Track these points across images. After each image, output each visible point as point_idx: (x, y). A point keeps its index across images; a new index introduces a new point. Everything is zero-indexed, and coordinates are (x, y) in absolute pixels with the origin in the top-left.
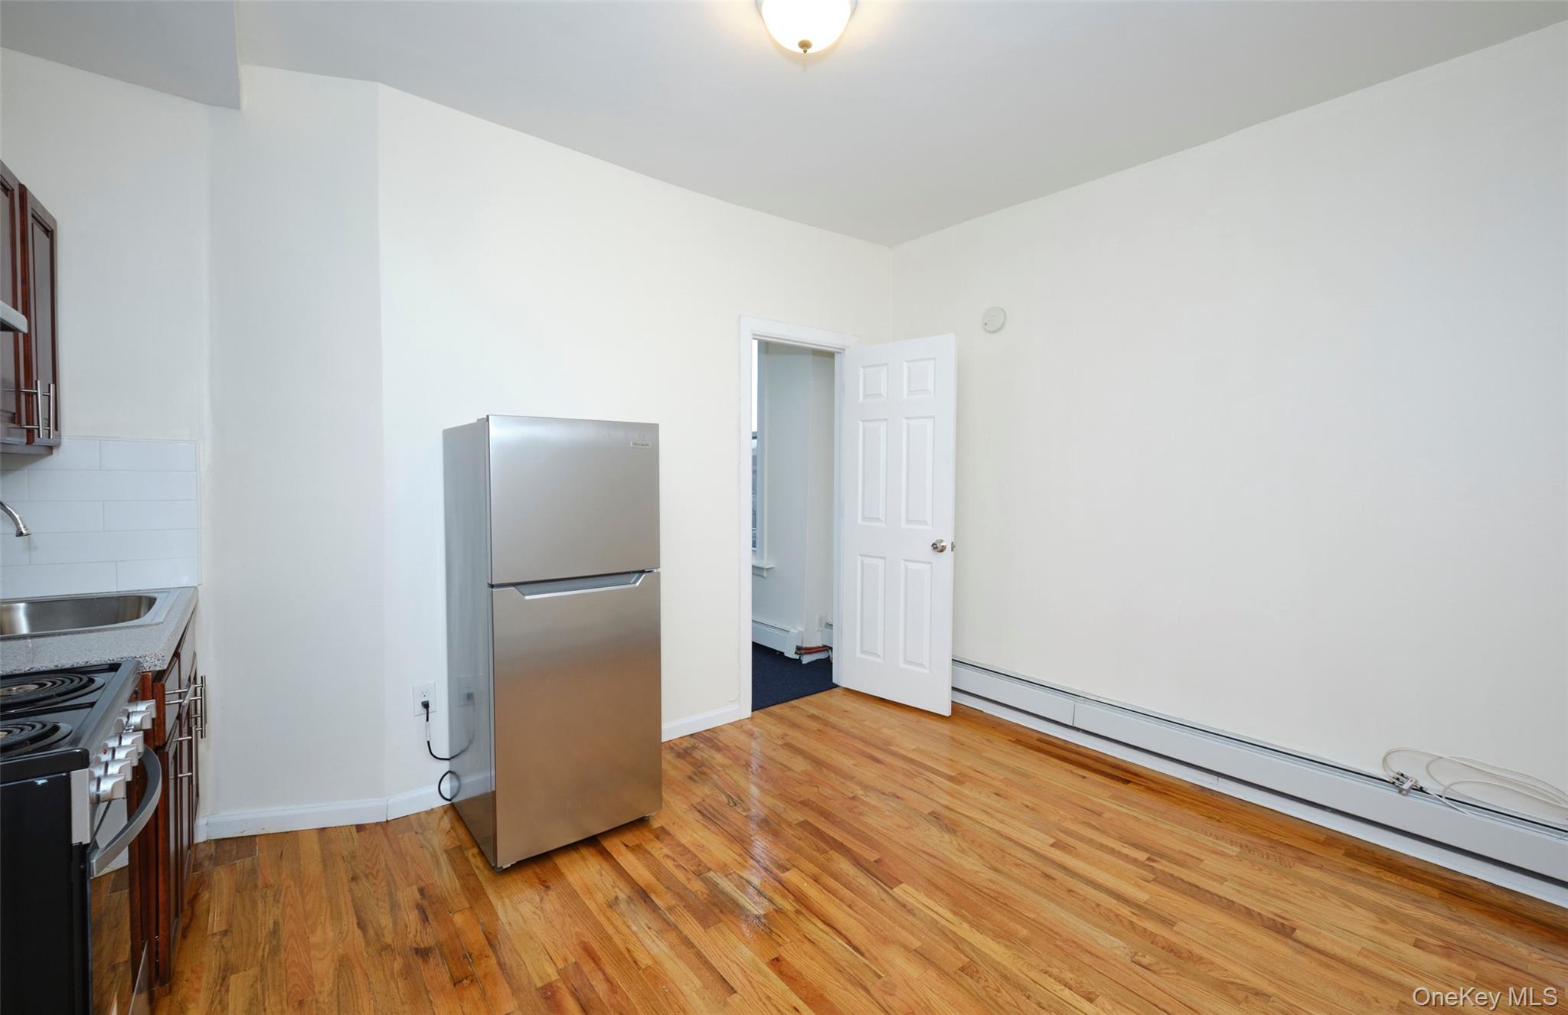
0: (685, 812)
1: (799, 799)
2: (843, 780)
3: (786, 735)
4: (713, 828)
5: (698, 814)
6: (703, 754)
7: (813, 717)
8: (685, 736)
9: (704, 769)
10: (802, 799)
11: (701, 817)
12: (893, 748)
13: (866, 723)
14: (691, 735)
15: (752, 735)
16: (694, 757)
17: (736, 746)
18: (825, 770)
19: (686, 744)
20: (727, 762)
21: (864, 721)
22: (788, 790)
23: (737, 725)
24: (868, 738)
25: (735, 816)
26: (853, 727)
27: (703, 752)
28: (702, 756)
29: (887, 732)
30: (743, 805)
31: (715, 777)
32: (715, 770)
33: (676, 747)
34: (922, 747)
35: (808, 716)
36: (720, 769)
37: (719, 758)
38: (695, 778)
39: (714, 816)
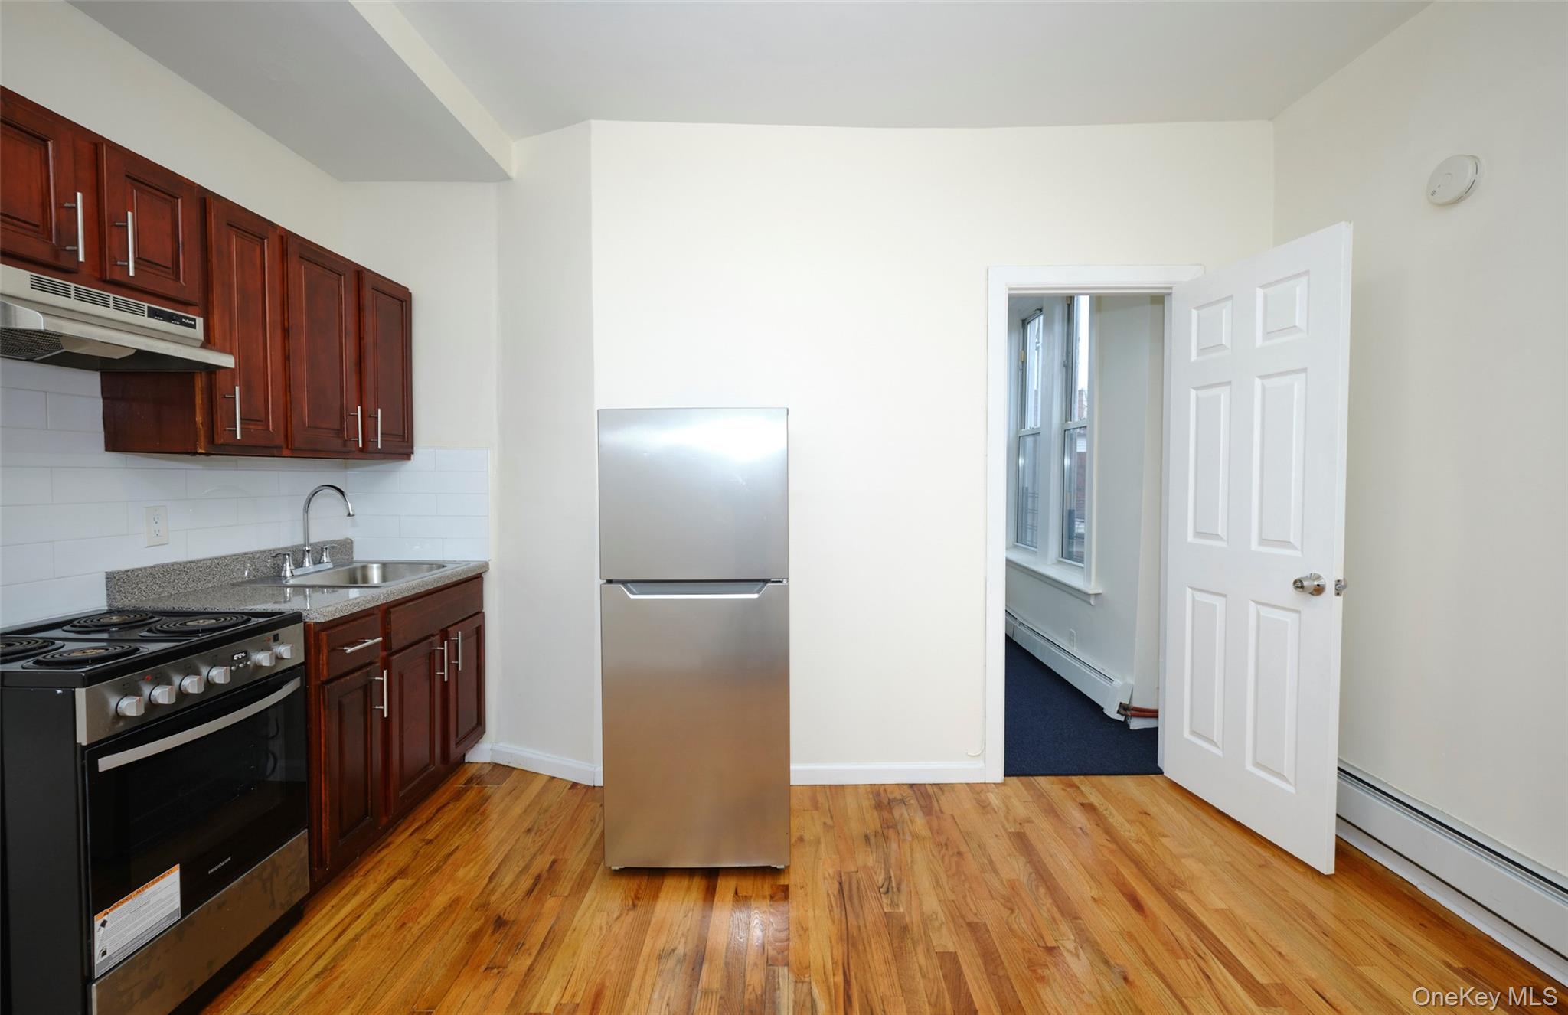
0: (825, 878)
1: (971, 918)
2: (1058, 916)
3: (1029, 821)
4: (836, 911)
5: (836, 885)
6: (906, 813)
7: (1088, 808)
8: (907, 784)
9: (891, 833)
10: (976, 920)
11: (836, 892)
12: (1182, 896)
13: (1164, 840)
14: (911, 786)
15: (984, 807)
16: (892, 814)
17: (952, 816)
18: (1042, 890)
19: (897, 795)
20: (925, 832)
21: (1165, 836)
22: (969, 899)
23: (976, 790)
24: (1151, 864)
25: (873, 909)
26: (1138, 841)
27: (907, 810)
28: (902, 815)
29: (1192, 866)
30: (895, 897)
31: (894, 846)
32: (901, 836)
33: (883, 795)
34: (1239, 912)
35: (1082, 805)
36: (909, 838)
37: (920, 823)
38: (872, 840)
39: (851, 898)
